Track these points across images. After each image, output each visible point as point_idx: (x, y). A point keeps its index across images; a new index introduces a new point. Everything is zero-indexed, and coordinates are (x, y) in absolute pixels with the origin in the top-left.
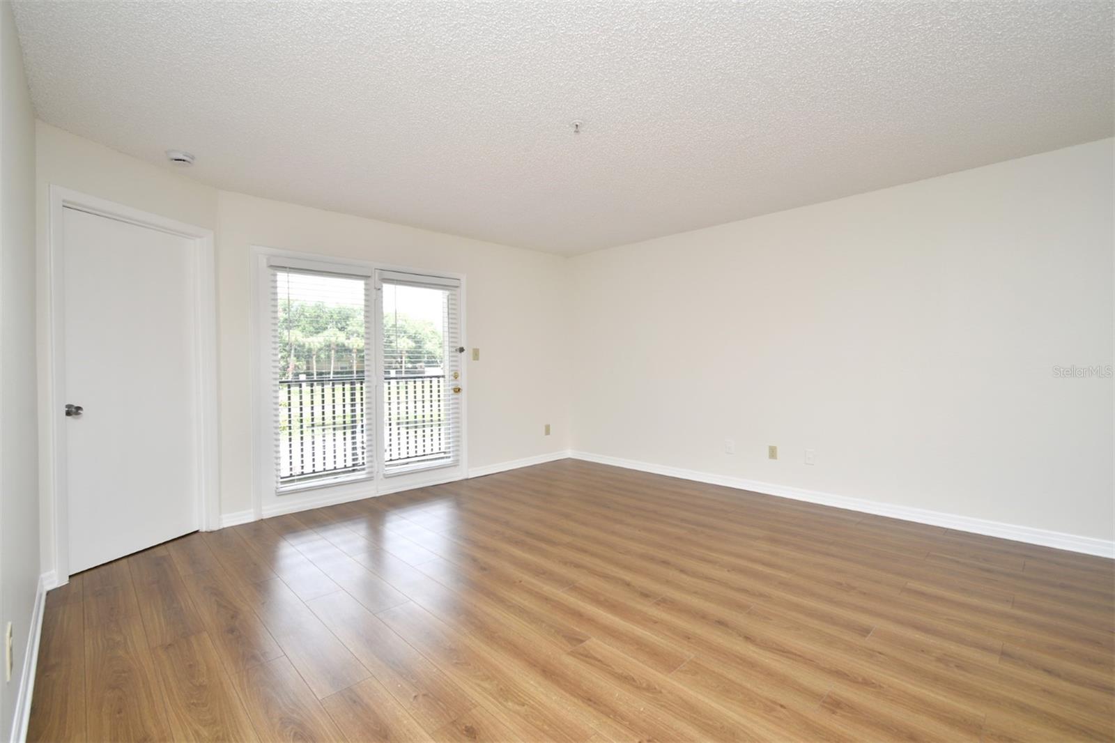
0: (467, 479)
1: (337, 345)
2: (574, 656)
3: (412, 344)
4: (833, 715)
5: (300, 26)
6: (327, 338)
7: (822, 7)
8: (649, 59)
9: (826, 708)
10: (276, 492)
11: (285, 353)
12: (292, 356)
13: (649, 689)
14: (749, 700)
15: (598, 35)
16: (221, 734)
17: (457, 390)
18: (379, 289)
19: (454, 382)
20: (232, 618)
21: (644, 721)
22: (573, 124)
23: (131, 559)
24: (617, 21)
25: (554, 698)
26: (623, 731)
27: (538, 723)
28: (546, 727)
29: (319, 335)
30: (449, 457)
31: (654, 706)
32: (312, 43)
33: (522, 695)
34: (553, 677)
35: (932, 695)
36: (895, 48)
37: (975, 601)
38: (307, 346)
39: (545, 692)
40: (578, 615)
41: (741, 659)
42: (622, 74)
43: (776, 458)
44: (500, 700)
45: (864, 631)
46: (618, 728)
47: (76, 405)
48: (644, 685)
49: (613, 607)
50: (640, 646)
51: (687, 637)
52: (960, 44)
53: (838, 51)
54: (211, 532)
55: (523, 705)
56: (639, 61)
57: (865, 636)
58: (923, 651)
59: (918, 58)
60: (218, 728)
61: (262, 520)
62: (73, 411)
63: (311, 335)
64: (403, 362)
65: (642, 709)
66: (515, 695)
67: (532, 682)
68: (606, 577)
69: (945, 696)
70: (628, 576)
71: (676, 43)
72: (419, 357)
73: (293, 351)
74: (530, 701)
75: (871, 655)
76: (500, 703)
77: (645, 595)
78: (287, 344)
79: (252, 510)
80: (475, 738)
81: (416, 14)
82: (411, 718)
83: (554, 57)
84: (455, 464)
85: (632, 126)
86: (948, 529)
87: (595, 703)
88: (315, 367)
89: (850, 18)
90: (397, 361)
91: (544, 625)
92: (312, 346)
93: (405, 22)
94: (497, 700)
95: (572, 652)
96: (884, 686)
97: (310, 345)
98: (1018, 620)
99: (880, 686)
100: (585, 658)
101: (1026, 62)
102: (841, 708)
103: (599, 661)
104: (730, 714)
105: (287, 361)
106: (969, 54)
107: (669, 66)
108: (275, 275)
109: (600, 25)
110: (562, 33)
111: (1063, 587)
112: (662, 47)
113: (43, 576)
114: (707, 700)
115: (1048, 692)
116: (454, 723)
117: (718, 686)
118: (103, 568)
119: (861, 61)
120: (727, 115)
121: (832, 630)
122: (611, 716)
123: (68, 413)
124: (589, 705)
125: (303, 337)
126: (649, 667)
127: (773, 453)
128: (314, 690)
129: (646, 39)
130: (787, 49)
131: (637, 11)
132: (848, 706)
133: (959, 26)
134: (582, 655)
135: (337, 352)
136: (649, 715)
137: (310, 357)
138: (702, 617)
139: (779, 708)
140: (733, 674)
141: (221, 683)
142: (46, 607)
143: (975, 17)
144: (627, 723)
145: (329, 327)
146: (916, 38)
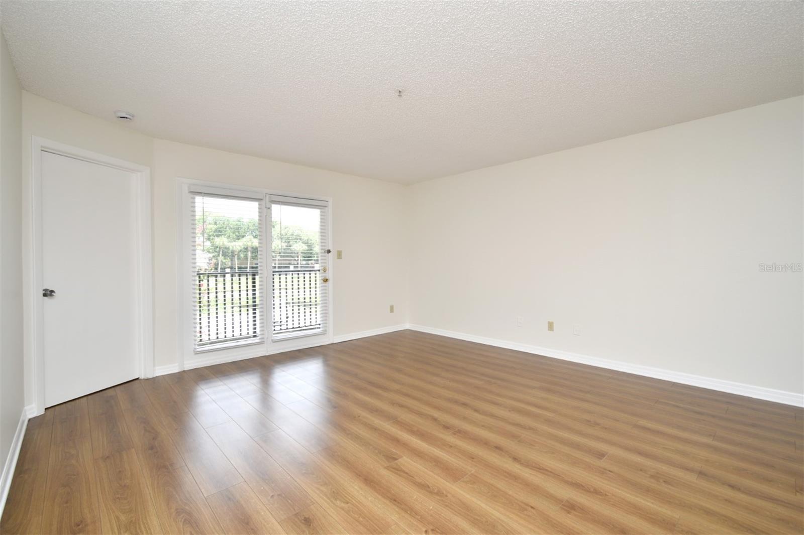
0: (332, 344)
1: (253, 248)
2: (388, 469)
3: (305, 247)
4: (568, 514)
5: (195, 23)
6: (245, 243)
7: (565, 5)
8: (445, 44)
9: (563, 509)
10: (194, 352)
11: (216, 254)
12: (221, 255)
13: (438, 494)
14: (510, 503)
15: (406, 27)
16: (134, 519)
17: (326, 280)
18: (269, 208)
19: (324, 275)
20: (154, 439)
21: (431, 516)
22: (397, 90)
23: (90, 397)
24: (418, 17)
25: (370, 499)
26: (415, 523)
27: (356, 516)
28: (361, 519)
29: (239, 241)
30: (319, 328)
31: (440, 505)
32: (205, 35)
33: (348, 496)
34: (372, 484)
35: (643, 502)
36: (623, 34)
37: (685, 435)
38: (231, 248)
39: (364, 494)
40: (397, 441)
41: (508, 473)
42: (427, 54)
43: (553, 331)
44: (332, 499)
45: (601, 455)
46: (412, 520)
47: (51, 289)
48: (436, 491)
49: (422, 435)
50: (437, 463)
51: (472, 457)
52: (670, 30)
53: (581, 37)
54: (148, 379)
55: (347, 503)
56: (438, 45)
57: (601, 459)
58: (641, 470)
59: (641, 41)
60: (132, 515)
61: (184, 371)
62: (48, 293)
63: (235, 241)
64: (299, 260)
65: (431, 508)
66: (343, 496)
67: (356, 487)
68: (420, 414)
69: (652, 503)
70: (436, 414)
71: (463, 32)
72: (310, 257)
73: (221, 252)
74: (353, 500)
75: (602, 472)
76: (332, 501)
77: (446, 427)
78: (217, 247)
79: (177, 364)
80: (310, 525)
81: (275, 14)
82: (267, 511)
83: (376, 43)
84: (324, 333)
85: (440, 91)
86: (674, 383)
87: (398, 503)
88: (236, 263)
89: (586, 13)
90: (295, 260)
91: (371, 447)
92: (235, 249)
93: (268, 20)
94: (329, 499)
95: (388, 467)
96: (609, 494)
97: (233, 247)
98: (716, 449)
99: (606, 495)
100: (396, 471)
101: (721, 43)
102: (575, 510)
103: (406, 473)
104: (494, 512)
105: (217, 259)
106: (678, 38)
107: (460, 48)
108: (194, 198)
109: (407, 20)
110: (380, 26)
111: (753, 425)
112: (453, 35)
113: (26, 408)
114: (479, 502)
115: (728, 501)
116: (296, 515)
117: (489, 492)
118: (70, 403)
119: (600, 43)
120: (507, 83)
121: (577, 454)
122: (409, 512)
123: (45, 295)
124: (394, 504)
125: (228, 242)
126: (441, 478)
127: (551, 326)
128: (203, 490)
129: (441, 30)
130: (544, 36)
131: (431, 10)
132: (580, 508)
133: (667, 17)
134: (394, 468)
135: (252, 253)
136: (436, 512)
137: (233, 256)
138: (485, 443)
139: (530, 508)
140: (501, 485)
141: (139, 484)
142: (27, 430)
143: (678, 11)
144: (419, 517)
145: (246, 235)
146: (637, 26)
